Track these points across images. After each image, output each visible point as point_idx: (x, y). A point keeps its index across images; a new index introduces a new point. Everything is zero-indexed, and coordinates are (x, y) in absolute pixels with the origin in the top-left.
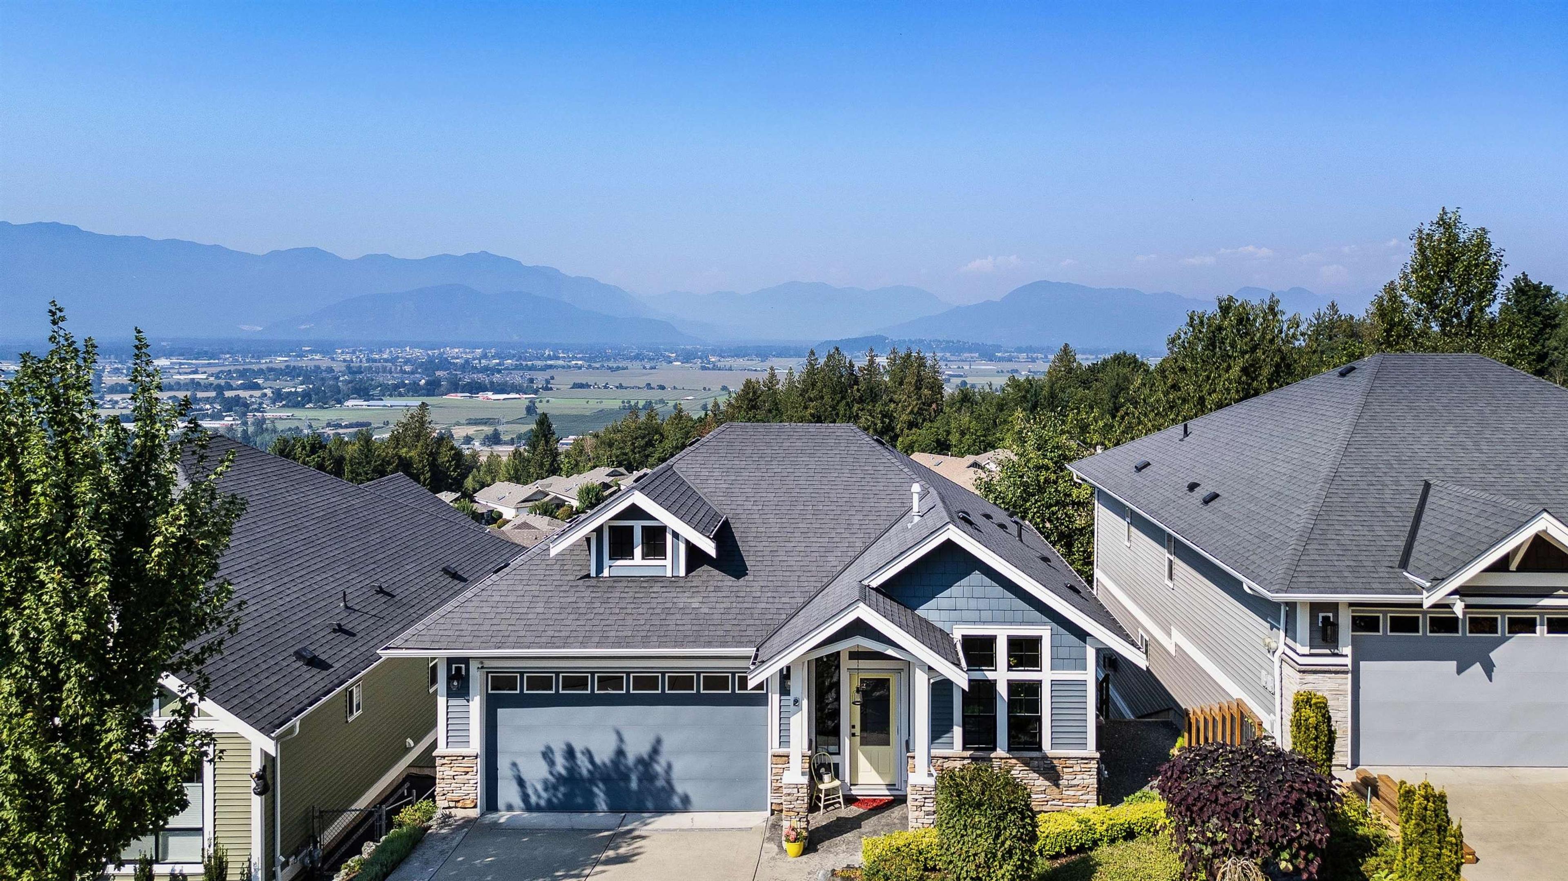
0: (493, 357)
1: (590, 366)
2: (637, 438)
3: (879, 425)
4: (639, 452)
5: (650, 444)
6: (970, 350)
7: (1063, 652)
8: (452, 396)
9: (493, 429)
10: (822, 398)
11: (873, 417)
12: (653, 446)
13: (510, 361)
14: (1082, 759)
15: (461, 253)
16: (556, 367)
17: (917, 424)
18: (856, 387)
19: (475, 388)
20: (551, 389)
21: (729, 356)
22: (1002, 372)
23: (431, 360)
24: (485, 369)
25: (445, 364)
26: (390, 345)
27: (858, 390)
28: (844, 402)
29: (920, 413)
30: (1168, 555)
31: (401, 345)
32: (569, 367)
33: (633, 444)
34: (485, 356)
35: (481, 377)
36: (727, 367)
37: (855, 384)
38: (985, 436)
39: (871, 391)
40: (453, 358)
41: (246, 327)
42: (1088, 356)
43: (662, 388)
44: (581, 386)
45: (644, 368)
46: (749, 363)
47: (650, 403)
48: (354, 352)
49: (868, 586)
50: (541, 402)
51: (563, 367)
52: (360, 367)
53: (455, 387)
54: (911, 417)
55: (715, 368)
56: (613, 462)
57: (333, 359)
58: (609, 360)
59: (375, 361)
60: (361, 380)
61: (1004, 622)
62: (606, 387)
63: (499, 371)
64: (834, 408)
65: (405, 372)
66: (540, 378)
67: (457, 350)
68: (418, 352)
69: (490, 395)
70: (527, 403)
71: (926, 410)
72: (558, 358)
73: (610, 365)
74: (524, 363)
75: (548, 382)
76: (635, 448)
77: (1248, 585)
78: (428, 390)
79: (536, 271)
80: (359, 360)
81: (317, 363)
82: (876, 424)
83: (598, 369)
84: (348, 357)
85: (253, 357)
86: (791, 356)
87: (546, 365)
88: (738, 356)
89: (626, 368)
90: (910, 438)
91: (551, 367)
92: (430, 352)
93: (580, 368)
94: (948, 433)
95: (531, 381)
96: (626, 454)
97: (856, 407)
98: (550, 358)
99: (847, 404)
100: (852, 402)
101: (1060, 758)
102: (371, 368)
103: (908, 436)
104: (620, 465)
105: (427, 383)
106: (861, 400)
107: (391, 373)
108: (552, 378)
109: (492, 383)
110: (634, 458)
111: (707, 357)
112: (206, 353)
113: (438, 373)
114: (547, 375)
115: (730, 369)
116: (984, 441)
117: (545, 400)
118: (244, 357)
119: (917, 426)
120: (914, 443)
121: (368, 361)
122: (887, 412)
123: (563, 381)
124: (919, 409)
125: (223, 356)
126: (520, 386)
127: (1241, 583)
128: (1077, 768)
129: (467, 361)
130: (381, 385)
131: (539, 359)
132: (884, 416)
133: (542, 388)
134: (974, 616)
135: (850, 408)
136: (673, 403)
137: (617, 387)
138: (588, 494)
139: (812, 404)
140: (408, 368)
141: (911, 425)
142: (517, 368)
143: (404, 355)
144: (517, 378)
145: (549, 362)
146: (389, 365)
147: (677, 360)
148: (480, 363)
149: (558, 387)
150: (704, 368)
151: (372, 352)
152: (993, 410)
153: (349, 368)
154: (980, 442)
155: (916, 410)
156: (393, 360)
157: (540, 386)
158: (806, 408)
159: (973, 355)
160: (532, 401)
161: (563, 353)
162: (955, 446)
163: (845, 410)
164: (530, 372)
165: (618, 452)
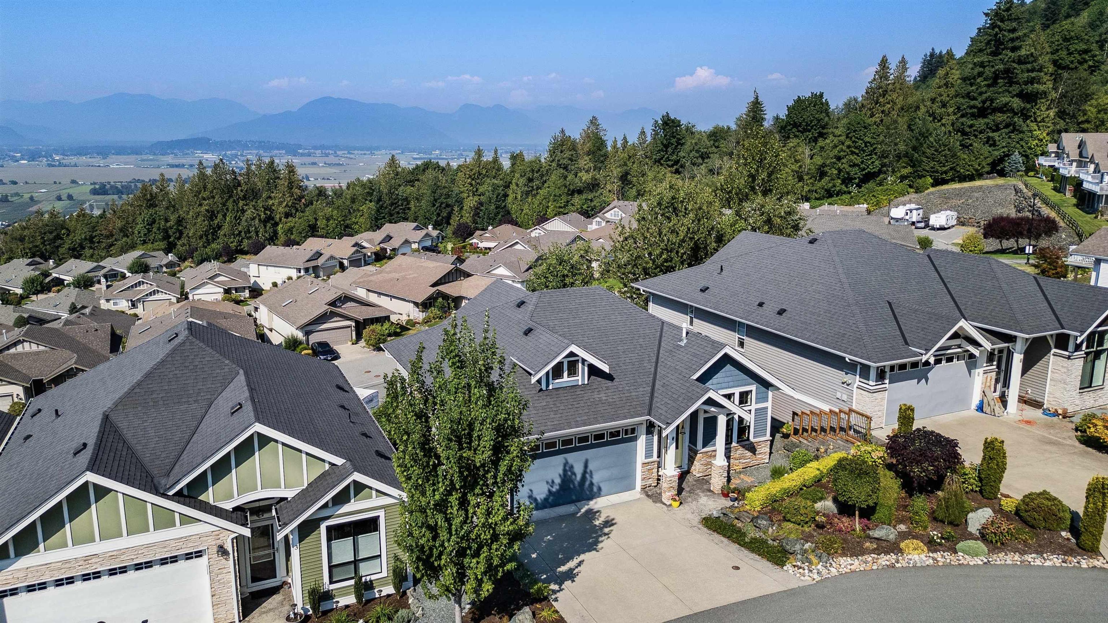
2: (45, 233)
3: (263, 216)
4: (49, 244)
5: (58, 237)
6: (278, 148)
7: (760, 396)
10: (213, 197)
11: (257, 210)
12: (62, 239)
14: (764, 441)
17: (292, 214)
18: (239, 188)
21: (72, 155)
22: (305, 164)
27: (242, 191)
28: (231, 200)
29: (293, 205)
30: (737, 335)
33: (43, 238)
36: (72, 164)
37: (238, 186)
38: (343, 220)
39: (253, 191)
42: (366, 152)
43: (15, 183)
46: (90, 160)
47: (7, 196)
49: (693, 379)
54: (287, 209)
55: (60, 165)
56: (27, 253)
61: (738, 386)
64: (224, 205)
71: (298, 204)
76: (45, 241)
77: (848, 357)
82: (260, 216)
86: (129, 154)
88: (80, 154)
90: (289, 224)
94: (316, 219)
96: (37, 246)
97: (241, 203)
99: (234, 201)
100: (238, 199)
101: (756, 442)
103: (286, 223)
104: (33, 256)
106: (244, 198)
110: (46, 249)
111: (51, 156)
115: (75, 165)
116: (343, 224)
119: (291, 215)
120: (292, 228)
122: (267, 206)
124: (293, 203)
127: (845, 358)
128: (762, 445)
132: (266, 209)
134: (726, 385)
135: (237, 204)
136: (29, 195)
138: (33, 283)
139: (206, 202)
141: (287, 215)
147: (23, 159)
150: (50, 165)
152: (348, 203)
154: (341, 225)
155: (290, 204)
158: (201, 205)
159: (281, 152)
162: (323, 228)
163: (233, 206)
165: (31, 246)
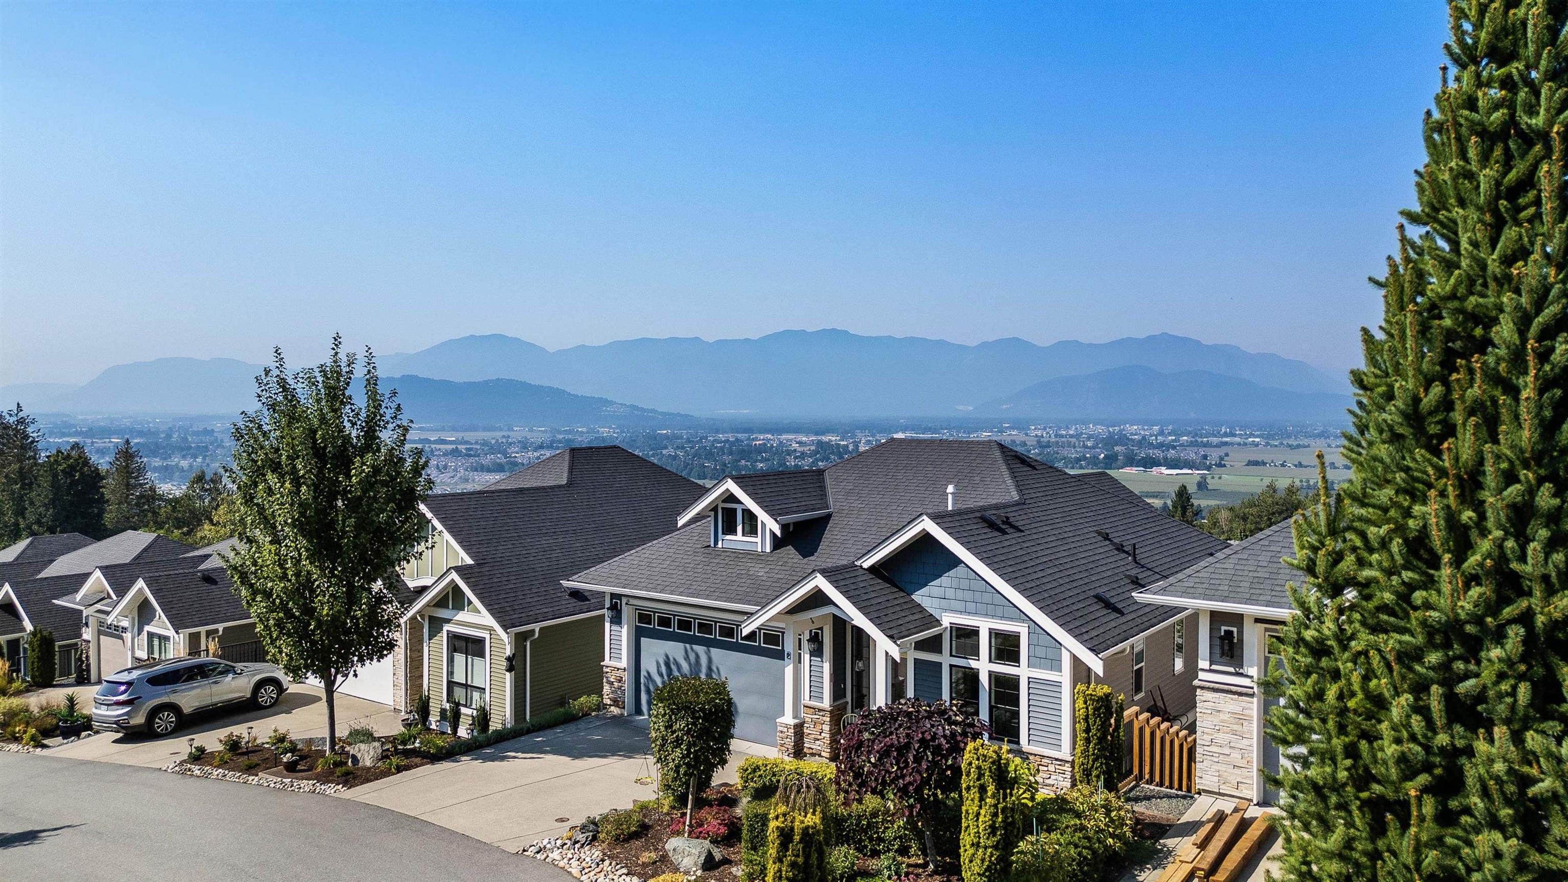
0: (1170, 434)
1: (1267, 444)
7: (1040, 651)
8: (1127, 470)
9: (1162, 502)
13: (1185, 438)
14: (1057, 760)
15: (1143, 336)
16: (1232, 444)
19: (1149, 463)
20: (1225, 466)
23: (1111, 435)
24: (1160, 446)
25: (1123, 439)
26: (1076, 422)
31: (1085, 423)
32: (1245, 444)
34: (1161, 433)
35: (1157, 453)
40: (1132, 434)
41: (961, 407)
44: (1256, 463)
45: (1329, 446)
48: (1045, 429)
49: (861, 566)
50: (1213, 478)
51: (1239, 444)
52: (1049, 442)
53: (1131, 461)
57: (1027, 435)
58: (1289, 437)
59: (1062, 436)
60: (1048, 453)
61: (986, 615)
62: (1283, 465)
63: (1174, 448)
65: (1087, 447)
66: (1214, 455)
67: (1136, 427)
68: (1100, 429)
69: (1164, 470)
70: (1198, 478)
72: (1234, 435)
73: (1290, 443)
74: (1199, 440)
75: (1222, 459)
78: (1106, 464)
79: (1214, 349)
80: (1048, 435)
81: (1013, 438)
83: (1276, 446)
84: (1039, 433)
85: (964, 432)
87: (1221, 442)
89: (1308, 446)
91: (1226, 444)
92: (1111, 429)
93: (1257, 445)
95: (1205, 457)
98: (1226, 435)
101: (1036, 755)
102: (1057, 443)
105: (1106, 457)
107: (1074, 447)
108: (1227, 455)
109: (1166, 459)
112: (930, 429)
113: (1116, 448)
114: (1222, 451)
117: (1217, 477)
118: (958, 432)
121: (1056, 436)
123: (1237, 458)
125: (942, 431)
126: (1194, 462)
128: (1051, 768)
129: (1144, 438)
130: (1065, 458)
131: (1216, 436)
133: (1215, 465)
134: (960, 605)
137: (1296, 466)
140: (1089, 444)
142: (1192, 444)
143: (1087, 431)
144: (1191, 455)
145: (1228, 439)
146: (1073, 440)
148: (1156, 439)
149: (1232, 464)
151: (1060, 428)
153: (1039, 442)
156: (1078, 436)
157: (1214, 463)
160: (1204, 477)
161: (1240, 430)
164: (1204, 449)
